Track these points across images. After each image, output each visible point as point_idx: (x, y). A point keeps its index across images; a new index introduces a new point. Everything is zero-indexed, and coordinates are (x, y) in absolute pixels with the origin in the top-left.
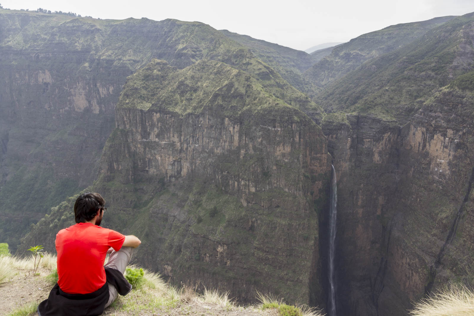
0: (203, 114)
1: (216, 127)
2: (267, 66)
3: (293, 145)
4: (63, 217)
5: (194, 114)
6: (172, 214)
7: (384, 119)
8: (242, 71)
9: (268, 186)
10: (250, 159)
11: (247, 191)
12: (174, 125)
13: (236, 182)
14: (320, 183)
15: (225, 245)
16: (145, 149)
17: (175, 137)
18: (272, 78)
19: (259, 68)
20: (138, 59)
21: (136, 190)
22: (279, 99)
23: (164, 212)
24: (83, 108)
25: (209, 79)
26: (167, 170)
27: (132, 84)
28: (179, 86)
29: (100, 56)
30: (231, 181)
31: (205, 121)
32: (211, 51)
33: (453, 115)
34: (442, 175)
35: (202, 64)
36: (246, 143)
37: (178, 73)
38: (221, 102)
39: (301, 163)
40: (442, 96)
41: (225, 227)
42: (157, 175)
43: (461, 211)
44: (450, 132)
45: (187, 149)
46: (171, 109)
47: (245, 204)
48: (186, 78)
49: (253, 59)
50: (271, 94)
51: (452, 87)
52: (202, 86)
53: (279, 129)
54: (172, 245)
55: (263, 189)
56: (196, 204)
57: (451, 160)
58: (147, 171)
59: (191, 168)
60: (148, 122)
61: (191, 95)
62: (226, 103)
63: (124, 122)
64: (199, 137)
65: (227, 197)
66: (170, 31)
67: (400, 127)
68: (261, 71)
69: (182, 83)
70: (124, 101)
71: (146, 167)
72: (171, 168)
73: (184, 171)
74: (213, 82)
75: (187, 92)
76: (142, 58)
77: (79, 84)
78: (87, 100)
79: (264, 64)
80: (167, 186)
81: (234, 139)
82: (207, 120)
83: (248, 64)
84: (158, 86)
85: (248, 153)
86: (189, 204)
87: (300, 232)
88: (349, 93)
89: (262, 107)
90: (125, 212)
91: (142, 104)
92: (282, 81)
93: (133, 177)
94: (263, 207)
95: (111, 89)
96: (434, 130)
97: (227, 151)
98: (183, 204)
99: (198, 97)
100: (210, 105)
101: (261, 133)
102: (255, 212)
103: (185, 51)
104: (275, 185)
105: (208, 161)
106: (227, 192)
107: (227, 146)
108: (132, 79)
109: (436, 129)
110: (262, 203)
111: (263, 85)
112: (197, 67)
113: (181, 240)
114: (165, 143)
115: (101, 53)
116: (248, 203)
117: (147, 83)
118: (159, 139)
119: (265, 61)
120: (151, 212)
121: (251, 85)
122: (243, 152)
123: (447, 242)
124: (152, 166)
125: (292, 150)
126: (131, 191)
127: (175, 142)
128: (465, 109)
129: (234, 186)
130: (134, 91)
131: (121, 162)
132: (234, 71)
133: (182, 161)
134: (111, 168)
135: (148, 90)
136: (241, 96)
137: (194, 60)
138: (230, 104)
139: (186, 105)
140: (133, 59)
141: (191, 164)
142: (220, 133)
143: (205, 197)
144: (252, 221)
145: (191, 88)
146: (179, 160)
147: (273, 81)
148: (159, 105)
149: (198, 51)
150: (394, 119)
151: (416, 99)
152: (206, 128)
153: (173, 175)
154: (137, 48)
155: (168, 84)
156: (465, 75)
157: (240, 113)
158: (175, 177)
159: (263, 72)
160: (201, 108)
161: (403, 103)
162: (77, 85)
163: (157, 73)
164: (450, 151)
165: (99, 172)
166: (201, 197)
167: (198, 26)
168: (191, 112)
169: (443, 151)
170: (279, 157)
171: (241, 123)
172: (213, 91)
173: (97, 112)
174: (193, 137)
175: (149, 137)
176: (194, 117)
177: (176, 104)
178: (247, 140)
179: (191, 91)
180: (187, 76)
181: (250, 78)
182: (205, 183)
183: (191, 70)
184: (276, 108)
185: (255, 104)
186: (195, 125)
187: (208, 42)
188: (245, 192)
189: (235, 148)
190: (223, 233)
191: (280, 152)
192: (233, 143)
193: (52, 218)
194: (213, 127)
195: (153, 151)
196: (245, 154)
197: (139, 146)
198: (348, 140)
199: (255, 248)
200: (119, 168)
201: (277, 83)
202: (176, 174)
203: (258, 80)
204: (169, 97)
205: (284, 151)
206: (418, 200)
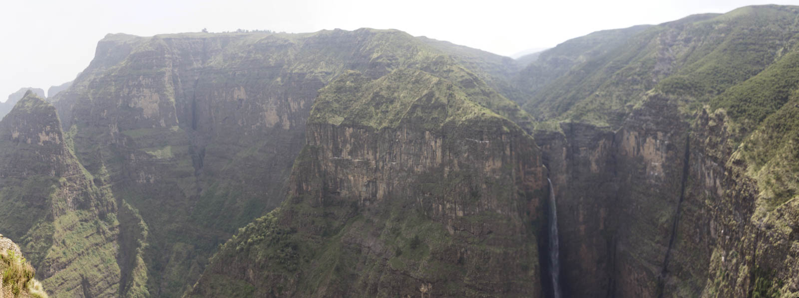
0: (400, 128)
1: (416, 141)
2: (470, 72)
3: (503, 159)
4: (249, 240)
5: (390, 128)
6: (367, 245)
7: (598, 125)
8: (442, 79)
9: (477, 208)
10: (456, 177)
11: (454, 215)
12: (368, 141)
13: (440, 206)
14: (537, 200)
15: (430, 284)
16: (336, 167)
17: (370, 153)
18: (475, 85)
19: (461, 75)
20: (330, 71)
21: (326, 215)
22: (485, 108)
23: (358, 242)
24: (273, 124)
25: (407, 89)
26: (360, 192)
27: (323, 97)
28: (374, 97)
29: (292, 71)
30: (434, 204)
31: (403, 136)
32: (409, 59)
33: (661, 118)
34: (658, 178)
35: (399, 73)
36: (450, 159)
37: (373, 83)
38: (420, 114)
39: (514, 179)
40: (649, 100)
41: (429, 261)
42: (349, 198)
43: (679, 212)
44: (660, 134)
45: (383, 167)
46: (365, 123)
47: (452, 232)
48: (381, 89)
49: (454, 66)
50: (476, 103)
51: (657, 91)
52: (399, 96)
53: (487, 142)
54: (367, 283)
55: (473, 213)
56: (394, 233)
57: (664, 161)
58: (339, 192)
59: (387, 189)
60: (340, 138)
61: (387, 107)
62: (426, 114)
63: (315, 138)
64: (396, 154)
65: (430, 224)
66: (363, 40)
67: (613, 133)
68: (464, 78)
69: (377, 95)
70: (315, 116)
71: (338, 188)
72: (365, 190)
73: (380, 193)
74: (411, 92)
75: (382, 103)
76: (335, 69)
77: (271, 99)
78: (278, 115)
79: (467, 70)
80: (361, 211)
81: (436, 155)
82: (406, 135)
83: (449, 71)
84: (351, 99)
85: (453, 170)
86: (386, 233)
87: (518, 261)
88: (560, 99)
89: (466, 118)
90: (313, 240)
91: (333, 119)
92: (487, 89)
93: (323, 199)
94: (473, 234)
95: (302, 103)
96: (646, 134)
97: (429, 169)
98: (379, 232)
99: (394, 109)
100: (408, 117)
101: (467, 147)
102: (463, 241)
103: (380, 60)
104: (486, 207)
105: (407, 181)
106: (429, 218)
107: (429, 163)
108: (323, 92)
109: (648, 132)
110: (472, 229)
111: (467, 94)
112: (393, 77)
113: (377, 278)
114: (358, 162)
115: (293, 67)
116: (455, 230)
117: (339, 96)
118: (352, 156)
119: (468, 68)
120: (342, 241)
121: (453, 94)
122: (447, 169)
123: (670, 248)
124: (344, 187)
125: (503, 164)
126: (320, 216)
127: (370, 160)
128: (671, 112)
129: (438, 210)
130: (326, 104)
131: (310, 182)
132: (433, 79)
133: (377, 181)
134: (300, 189)
135: (340, 103)
136: (443, 106)
137: (390, 70)
138: (430, 116)
139: (381, 118)
140: (325, 71)
141: (388, 185)
142: (421, 149)
143: (404, 224)
144: (461, 252)
145: (387, 99)
146: (374, 180)
147: (477, 89)
148: (352, 119)
149: (394, 59)
150: (607, 125)
151: (625, 103)
152: (404, 143)
153: (368, 198)
154: (329, 60)
155: (361, 96)
156: (667, 79)
157: (442, 125)
158: (369, 200)
159: (467, 80)
160: (398, 121)
161: (614, 108)
162: (269, 100)
163: (350, 84)
164: (662, 153)
165: (288, 193)
166: (400, 225)
167: (394, 33)
168: (387, 126)
169: (656, 154)
170: (489, 173)
171: (444, 137)
172: (411, 101)
173: (287, 127)
174: (390, 154)
175: (341, 154)
176: (390, 131)
177: (371, 117)
178: (451, 155)
179: (386, 102)
180: (382, 86)
181: (452, 86)
182: (404, 207)
183: (386, 80)
184: (483, 118)
185: (458, 114)
186: (392, 141)
187: (405, 50)
188: (451, 217)
189: (438, 165)
190: (427, 268)
191: (490, 167)
192: (435, 159)
193: (239, 239)
194: (412, 141)
195: (345, 170)
196: (450, 172)
197: (330, 164)
198: (562, 150)
199: (466, 286)
200: (308, 189)
201: (482, 90)
202: (371, 197)
203: (461, 88)
204: (362, 110)
205: (494, 167)
206: (639, 207)
